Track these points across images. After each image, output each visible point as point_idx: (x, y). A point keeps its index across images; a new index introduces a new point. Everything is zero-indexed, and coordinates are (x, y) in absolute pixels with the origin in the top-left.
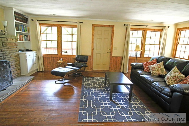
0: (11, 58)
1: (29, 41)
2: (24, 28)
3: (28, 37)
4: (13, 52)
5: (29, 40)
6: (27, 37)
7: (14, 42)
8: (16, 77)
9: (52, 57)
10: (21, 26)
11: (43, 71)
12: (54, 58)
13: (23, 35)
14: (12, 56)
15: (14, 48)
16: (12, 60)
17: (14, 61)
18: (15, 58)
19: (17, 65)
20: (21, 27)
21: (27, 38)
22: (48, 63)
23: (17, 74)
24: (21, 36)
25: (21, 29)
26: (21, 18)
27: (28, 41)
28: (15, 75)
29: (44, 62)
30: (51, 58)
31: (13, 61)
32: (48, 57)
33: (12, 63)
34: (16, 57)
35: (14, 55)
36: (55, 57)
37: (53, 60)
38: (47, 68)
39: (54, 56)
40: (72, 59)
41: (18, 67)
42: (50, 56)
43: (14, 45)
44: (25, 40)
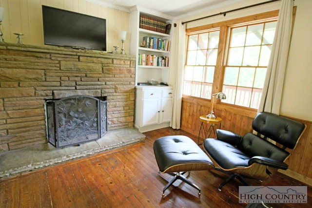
0: (117, 94)
1: (167, 67)
2: (158, 43)
3: (167, 59)
4: (122, 84)
5: (166, 65)
6: (163, 59)
7: (126, 66)
8: (123, 127)
9: (198, 104)
10: (152, 38)
11: (176, 129)
12: (201, 106)
13: (155, 56)
14: (118, 90)
15: (125, 77)
16: (119, 97)
17: (122, 100)
18: (125, 94)
19: (128, 108)
20: (152, 40)
21: (163, 61)
22: (190, 115)
23: (125, 123)
24: (151, 57)
25: (152, 44)
26: (154, 25)
27: (163, 67)
28: (120, 125)
29: (184, 111)
30: (195, 106)
31: (119, 100)
32: (191, 103)
33: (118, 103)
34: (128, 94)
35: (123, 89)
36: (205, 106)
37: (200, 111)
38: (186, 125)
39: (203, 101)
40: (244, 119)
41: (129, 112)
42: (195, 100)
43: (126, 72)
44: (158, 65)
